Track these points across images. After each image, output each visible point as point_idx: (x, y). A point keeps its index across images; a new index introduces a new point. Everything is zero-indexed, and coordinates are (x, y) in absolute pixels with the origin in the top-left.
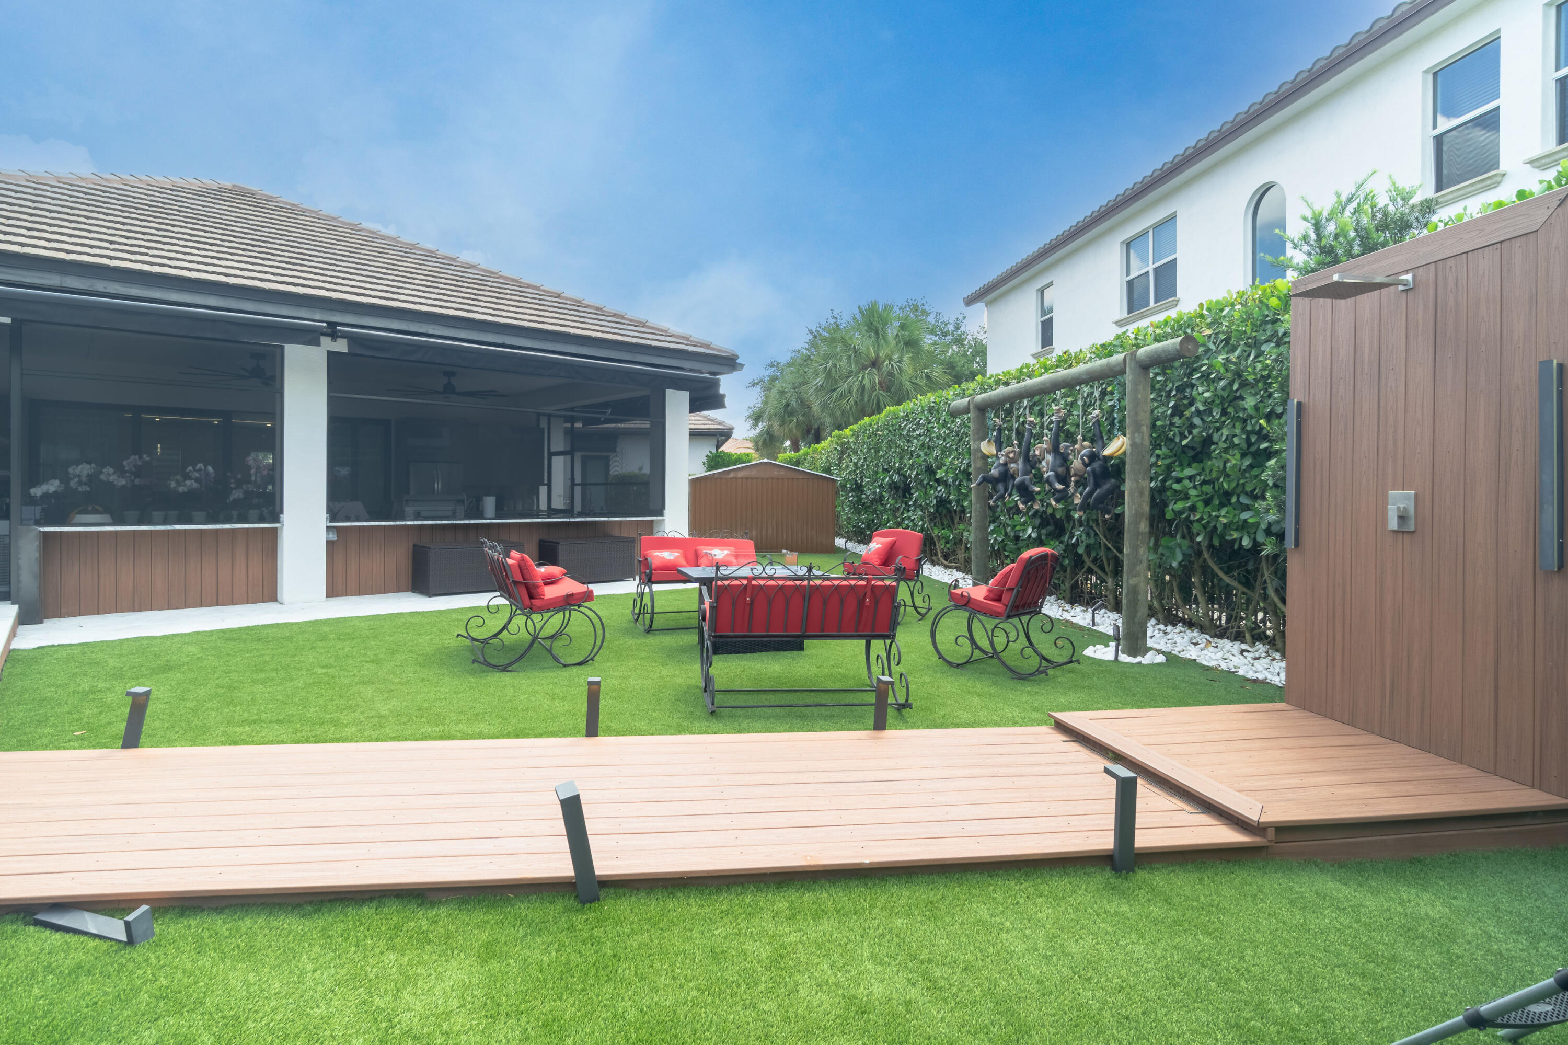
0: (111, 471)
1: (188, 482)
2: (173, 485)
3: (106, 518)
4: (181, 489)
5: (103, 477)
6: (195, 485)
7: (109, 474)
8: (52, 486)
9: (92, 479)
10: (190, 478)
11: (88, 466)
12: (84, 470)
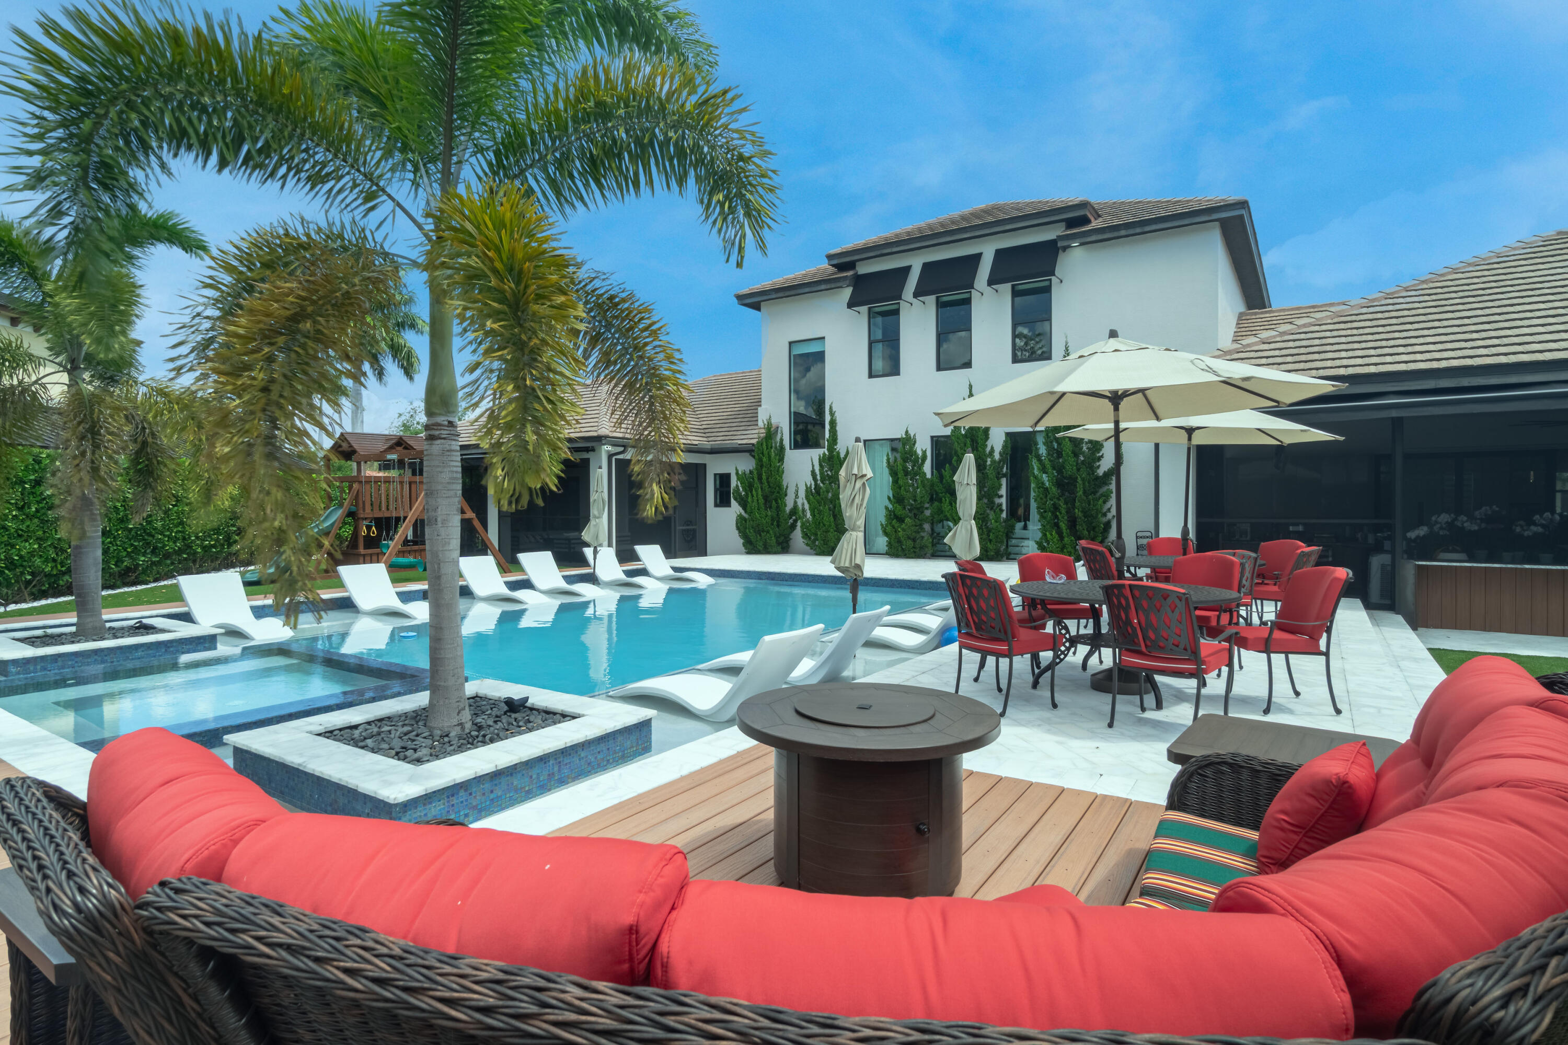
0: (1465, 518)
1: (1534, 528)
2: (1518, 529)
3: (1463, 556)
4: (1526, 534)
5: (1459, 524)
6: (1540, 529)
7: (1464, 522)
8: (1422, 531)
9: (1451, 525)
10: (1535, 524)
11: (1447, 516)
12: (1444, 518)
